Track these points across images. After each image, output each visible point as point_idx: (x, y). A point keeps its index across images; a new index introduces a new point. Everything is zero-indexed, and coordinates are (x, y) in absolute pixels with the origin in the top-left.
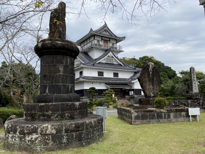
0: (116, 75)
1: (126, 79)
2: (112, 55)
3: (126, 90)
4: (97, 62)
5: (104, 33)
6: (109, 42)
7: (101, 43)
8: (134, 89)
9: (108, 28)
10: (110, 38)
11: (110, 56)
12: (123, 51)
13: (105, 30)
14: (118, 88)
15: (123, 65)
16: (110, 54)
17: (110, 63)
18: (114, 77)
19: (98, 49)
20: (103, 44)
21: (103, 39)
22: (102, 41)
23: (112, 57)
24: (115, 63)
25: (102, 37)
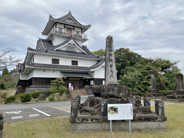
0: (75, 63)
1: (86, 68)
2: (74, 42)
3: (86, 79)
4: (55, 50)
5: (68, 21)
6: (73, 30)
7: (64, 31)
8: (94, 78)
9: (72, 17)
10: (74, 26)
11: (71, 43)
12: (88, 40)
13: (69, 18)
14: (78, 77)
15: (86, 54)
16: (72, 41)
17: (71, 51)
18: (72, 65)
19: (58, 36)
20: (66, 32)
21: (66, 27)
22: (65, 29)
23: (74, 44)
24: (78, 51)
25: (65, 24)
